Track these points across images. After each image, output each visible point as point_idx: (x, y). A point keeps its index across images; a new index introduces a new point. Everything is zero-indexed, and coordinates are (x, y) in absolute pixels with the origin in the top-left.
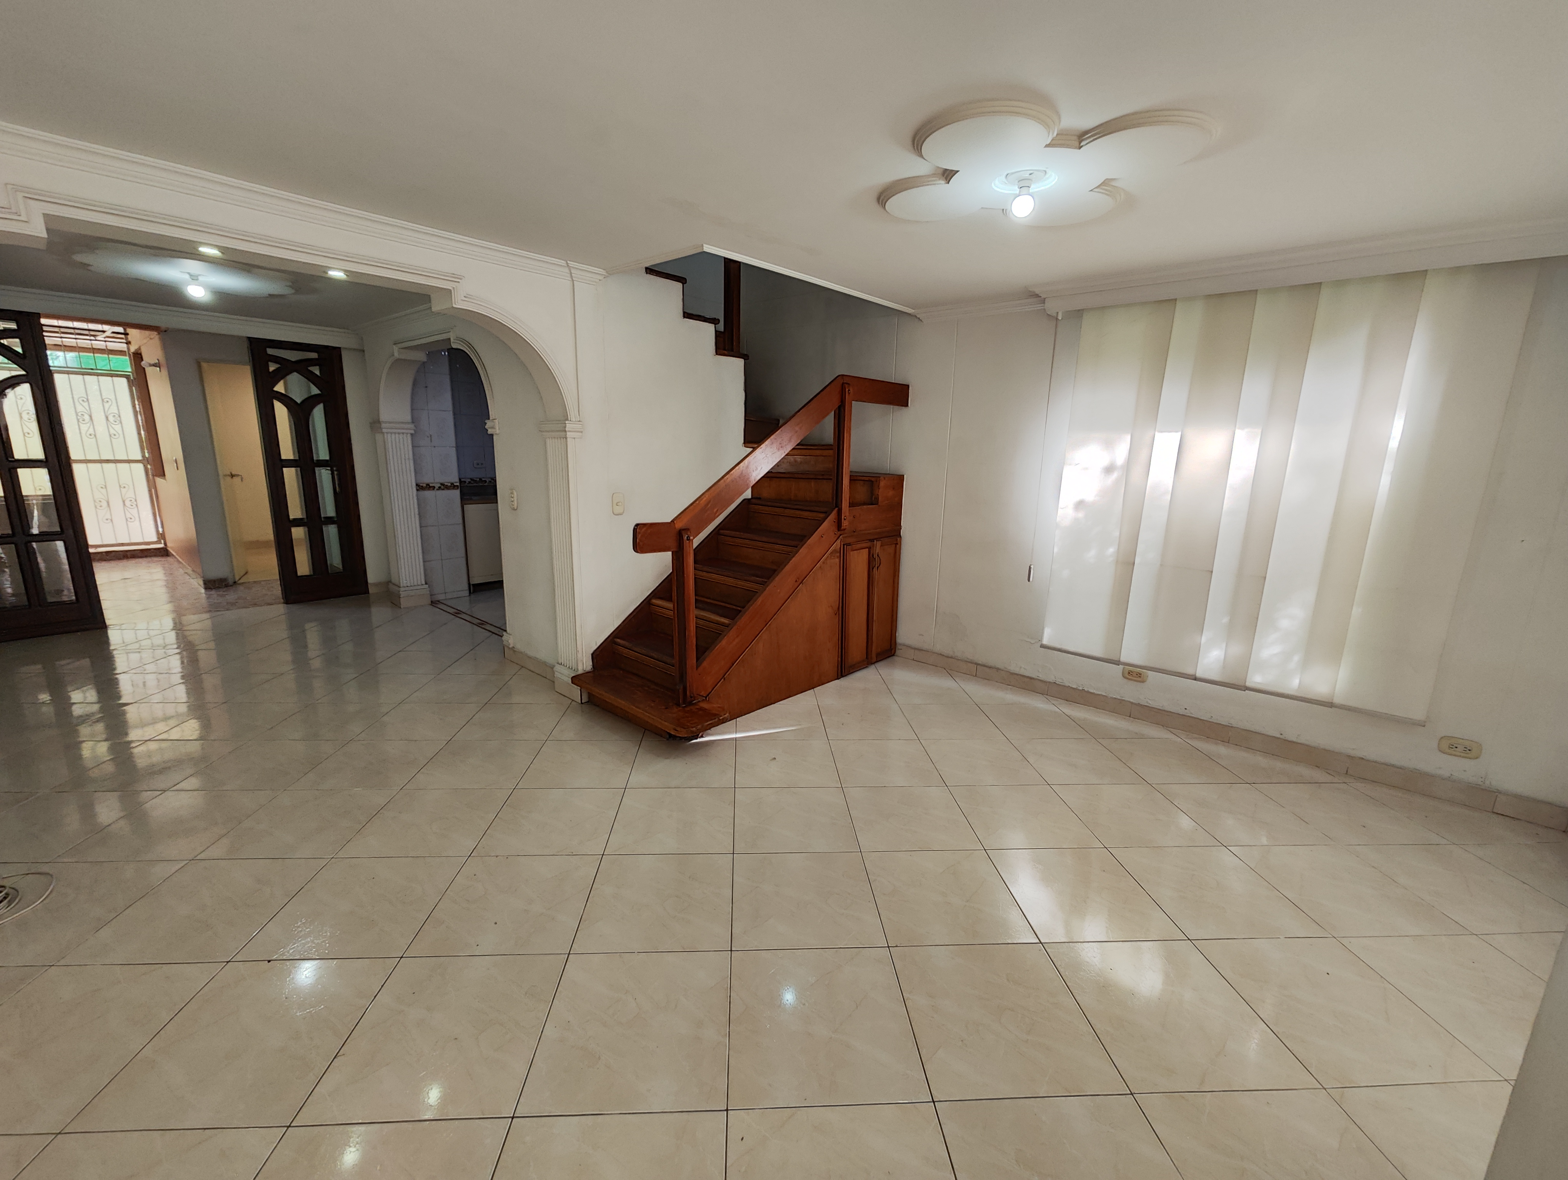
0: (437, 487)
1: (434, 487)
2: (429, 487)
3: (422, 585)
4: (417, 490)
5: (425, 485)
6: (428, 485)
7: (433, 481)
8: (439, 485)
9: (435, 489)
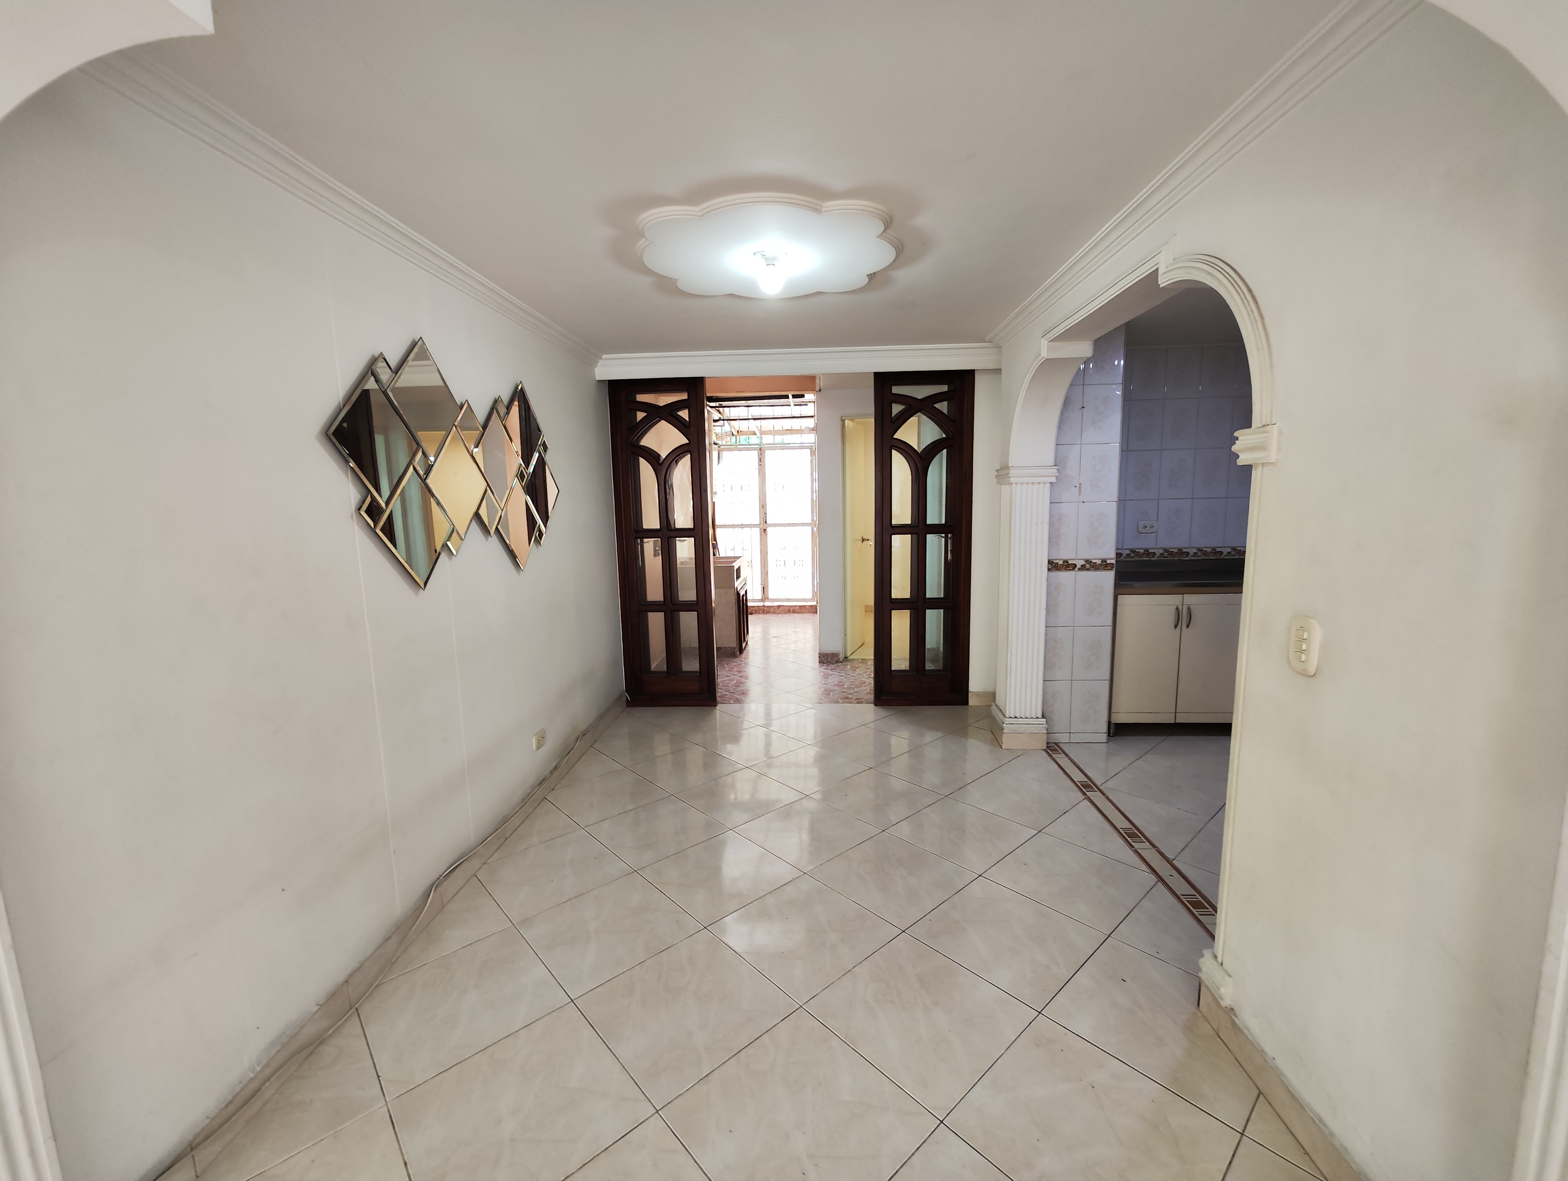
0: (1079, 566)
1: (1075, 565)
2: (1068, 566)
3: (1037, 718)
4: (1049, 570)
5: (1061, 562)
6: (1066, 561)
7: (1074, 557)
8: (1083, 563)
9: (1076, 569)
